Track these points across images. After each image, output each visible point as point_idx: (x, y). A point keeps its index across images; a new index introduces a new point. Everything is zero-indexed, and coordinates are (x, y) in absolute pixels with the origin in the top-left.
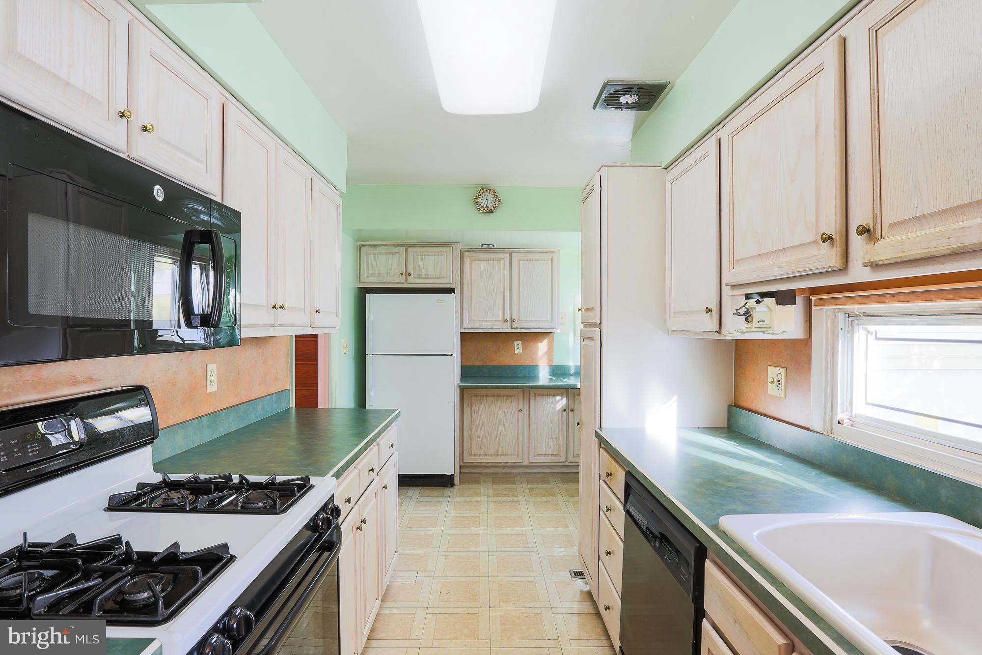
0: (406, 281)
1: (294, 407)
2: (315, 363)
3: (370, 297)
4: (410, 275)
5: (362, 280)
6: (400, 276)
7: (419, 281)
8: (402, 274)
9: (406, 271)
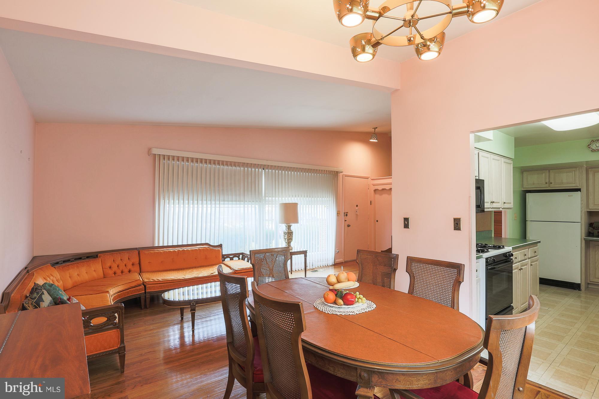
0: (549, 186)
1: (493, 236)
2: (501, 224)
3: (528, 195)
4: (551, 183)
5: (524, 187)
6: (546, 184)
7: (557, 186)
8: (546, 183)
9: (549, 181)
